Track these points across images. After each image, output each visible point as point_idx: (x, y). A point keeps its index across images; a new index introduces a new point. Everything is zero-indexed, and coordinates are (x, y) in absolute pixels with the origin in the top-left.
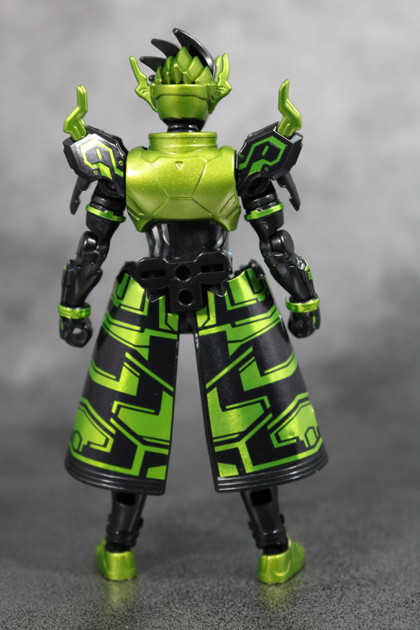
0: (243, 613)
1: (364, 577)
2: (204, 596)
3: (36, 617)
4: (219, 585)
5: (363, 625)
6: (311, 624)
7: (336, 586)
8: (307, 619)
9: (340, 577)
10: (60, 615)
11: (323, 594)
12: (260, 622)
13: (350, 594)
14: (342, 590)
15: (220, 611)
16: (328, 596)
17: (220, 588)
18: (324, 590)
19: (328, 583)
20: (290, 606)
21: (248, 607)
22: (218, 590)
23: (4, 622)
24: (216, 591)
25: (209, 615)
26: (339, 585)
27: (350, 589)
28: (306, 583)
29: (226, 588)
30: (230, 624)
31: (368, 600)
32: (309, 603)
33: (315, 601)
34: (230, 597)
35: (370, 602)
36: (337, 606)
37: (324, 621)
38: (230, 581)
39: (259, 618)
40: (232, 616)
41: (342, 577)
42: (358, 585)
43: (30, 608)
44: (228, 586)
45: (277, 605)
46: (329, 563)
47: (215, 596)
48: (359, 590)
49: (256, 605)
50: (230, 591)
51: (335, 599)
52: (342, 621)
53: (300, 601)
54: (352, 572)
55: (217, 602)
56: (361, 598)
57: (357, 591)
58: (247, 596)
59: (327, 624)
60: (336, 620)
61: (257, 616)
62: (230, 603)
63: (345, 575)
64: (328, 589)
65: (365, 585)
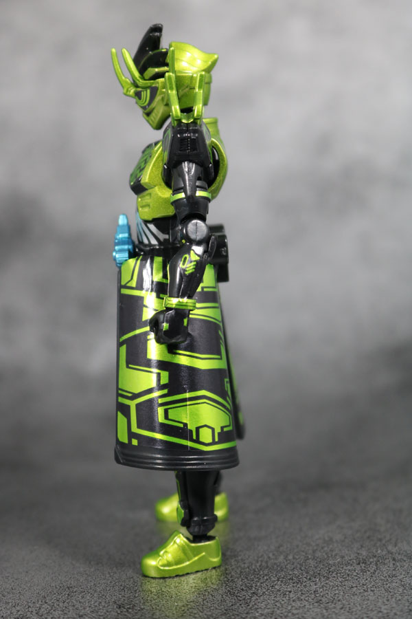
0: (276, 587)
1: (401, 552)
2: (241, 572)
3: (75, 592)
4: (257, 562)
5: (392, 598)
6: (340, 597)
7: (371, 560)
8: (337, 592)
9: (377, 551)
10: (98, 590)
11: (358, 568)
12: (292, 595)
13: (384, 568)
14: (376, 564)
15: (254, 585)
16: (362, 570)
17: (258, 565)
18: (359, 564)
19: (364, 557)
20: (323, 579)
21: (282, 581)
22: (256, 566)
23: (45, 597)
24: (254, 567)
25: (242, 589)
26: (375, 559)
27: (384, 564)
28: (343, 557)
29: (264, 564)
30: (262, 598)
31: (401, 574)
32: (342, 577)
33: (348, 575)
34: (266, 572)
35: (402, 576)
36: (369, 579)
37: (354, 594)
38: (269, 557)
39: (290, 592)
40: (264, 590)
41: (379, 552)
42: (394, 559)
43: (71, 584)
44: (267, 562)
45: (310, 579)
46: (369, 537)
47: (252, 572)
48: (394, 564)
49: (289, 579)
50: (267, 567)
51: (368, 573)
52: (372, 594)
53: (334, 575)
54: (390, 548)
55: (253, 577)
56: (394, 573)
57: (391, 565)
58: (282, 570)
59: (356, 597)
60: (366, 594)
61: (289, 590)
62: (265, 578)
63: (382, 551)
64: (362, 563)
65: (401, 560)
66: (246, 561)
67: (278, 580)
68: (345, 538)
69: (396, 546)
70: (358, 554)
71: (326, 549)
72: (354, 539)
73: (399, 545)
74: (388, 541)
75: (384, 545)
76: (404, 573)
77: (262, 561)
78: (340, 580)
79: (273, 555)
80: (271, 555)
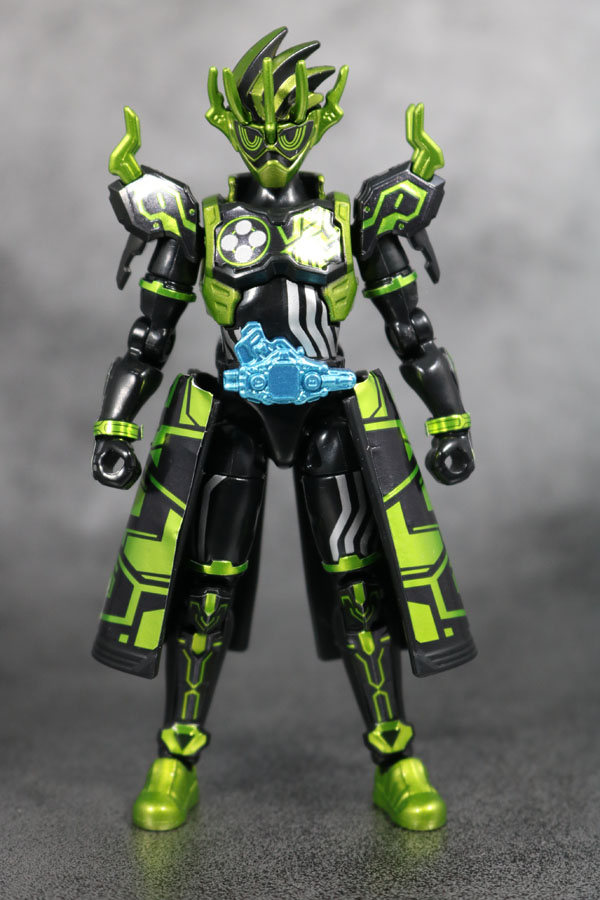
66: (343, 845)
67: (395, 880)
68: (491, 820)
69: (567, 834)
70: (513, 845)
71: (463, 836)
72: (504, 823)
73: (573, 833)
74: (556, 826)
75: (550, 833)
76: (582, 878)
77: (367, 847)
78: (488, 884)
79: (383, 839)
80: (379, 838)
